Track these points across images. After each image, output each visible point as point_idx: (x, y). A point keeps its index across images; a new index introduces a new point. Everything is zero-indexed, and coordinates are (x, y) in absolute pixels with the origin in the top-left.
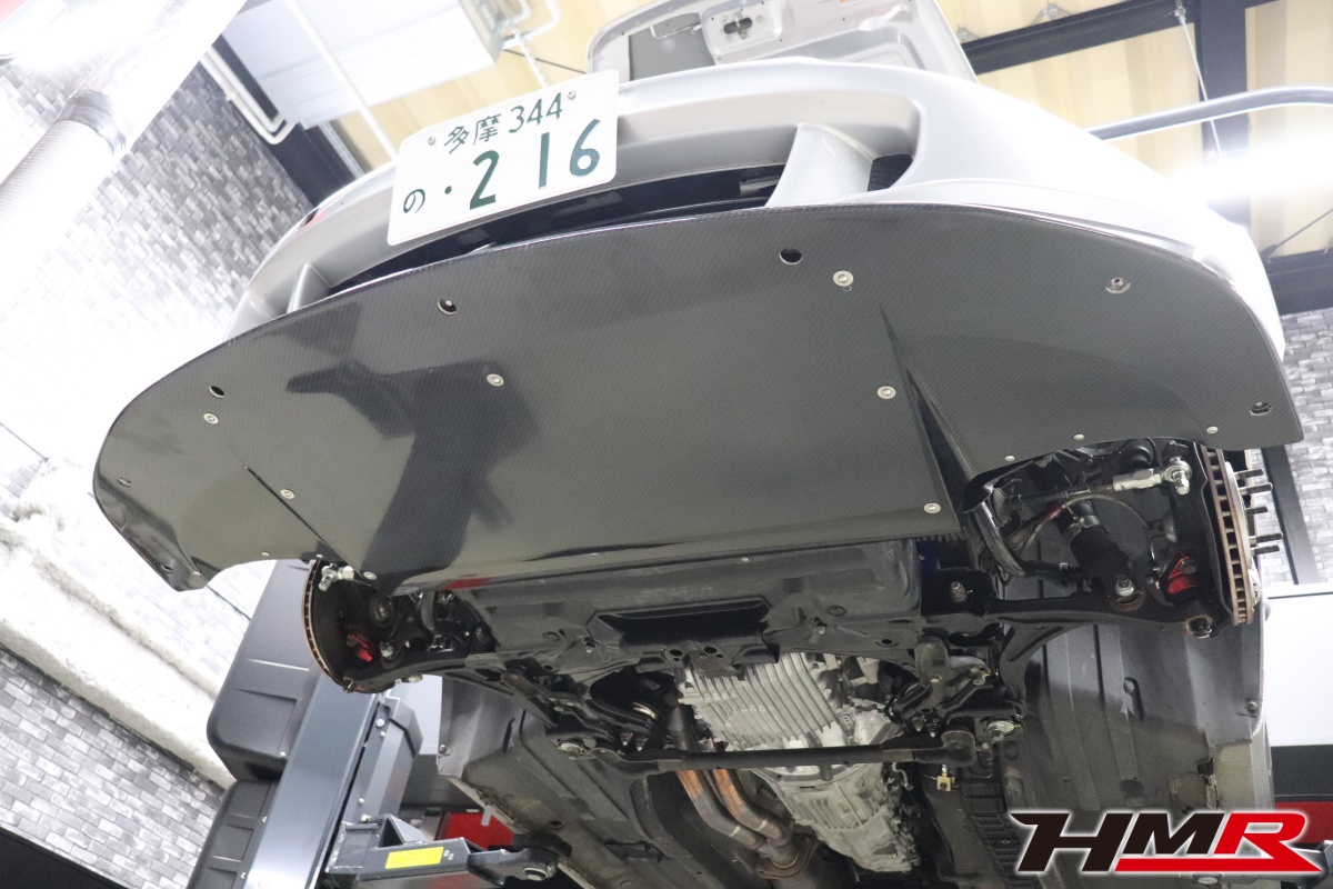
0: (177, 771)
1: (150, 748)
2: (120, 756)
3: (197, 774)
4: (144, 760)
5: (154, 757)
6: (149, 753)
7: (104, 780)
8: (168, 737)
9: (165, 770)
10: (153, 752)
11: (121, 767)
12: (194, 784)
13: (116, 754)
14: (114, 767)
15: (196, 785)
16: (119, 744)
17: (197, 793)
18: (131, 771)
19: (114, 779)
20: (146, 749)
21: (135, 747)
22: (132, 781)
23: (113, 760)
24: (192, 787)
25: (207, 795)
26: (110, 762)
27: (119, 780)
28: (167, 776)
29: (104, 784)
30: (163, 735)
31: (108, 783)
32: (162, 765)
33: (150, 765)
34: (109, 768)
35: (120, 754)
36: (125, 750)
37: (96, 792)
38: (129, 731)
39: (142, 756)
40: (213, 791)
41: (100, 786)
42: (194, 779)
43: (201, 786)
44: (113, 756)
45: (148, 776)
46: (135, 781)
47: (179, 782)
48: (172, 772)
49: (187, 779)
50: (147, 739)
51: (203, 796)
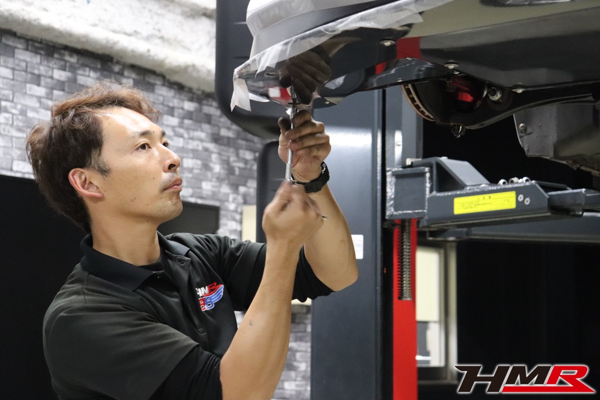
0: (99, 66)
1: (67, 53)
2: (42, 70)
3: (118, 63)
4: (65, 66)
5: (73, 60)
6: (67, 58)
7: (39, 98)
8: (84, 40)
9: (87, 69)
10: (71, 56)
11: (49, 80)
12: (118, 73)
13: (39, 70)
14: (42, 83)
15: (121, 74)
16: (37, 59)
17: (124, 81)
18: (58, 81)
19: (47, 94)
20: (63, 55)
21: (52, 56)
22: (63, 90)
23: (39, 76)
24: (118, 76)
25: (134, 80)
26: (37, 80)
27: (52, 93)
28: (92, 74)
29: (40, 102)
30: (78, 39)
31: (44, 100)
32: (84, 65)
33: (73, 69)
34: (39, 85)
35: (42, 68)
36: (45, 63)
37: (37, 112)
38: (41, 43)
39: (62, 63)
40: (138, 74)
41: (37, 105)
42: (117, 68)
43: (126, 73)
44: (36, 72)
45: (74, 80)
46: (66, 89)
47: (106, 77)
48: (95, 69)
49: (111, 71)
50: (61, 45)
51: (131, 82)
